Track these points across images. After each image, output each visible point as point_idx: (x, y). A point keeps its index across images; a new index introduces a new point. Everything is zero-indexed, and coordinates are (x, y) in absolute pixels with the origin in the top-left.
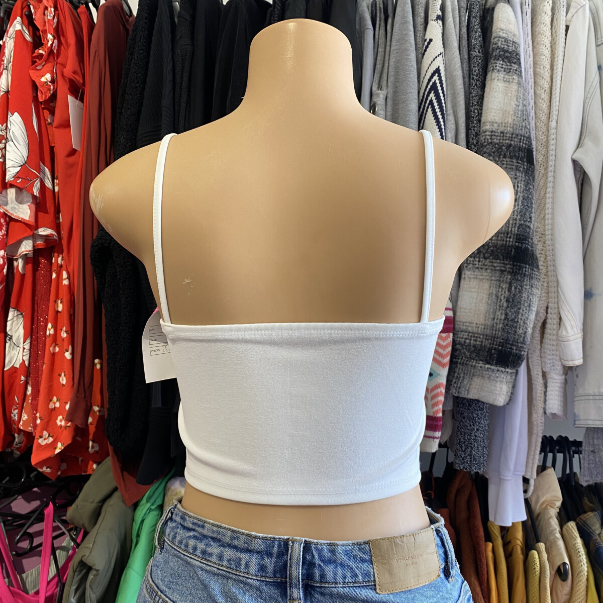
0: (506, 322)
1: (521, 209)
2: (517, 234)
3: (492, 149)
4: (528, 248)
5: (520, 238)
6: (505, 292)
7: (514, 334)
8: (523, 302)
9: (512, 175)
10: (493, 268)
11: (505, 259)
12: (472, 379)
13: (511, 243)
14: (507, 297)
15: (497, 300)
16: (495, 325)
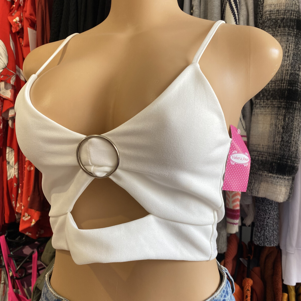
0: (282, 143)
1: (292, 62)
2: (289, 80)
3: (271, 23)
4: (297, 89)
5: (292, 83)
6: (281, 122)
7: (289, 152)
8: (294, 129)
9: (285, 39)
10: (273, 106)
11: (281, 99)
12: (260, 184)
13: (285, 87)
14: (283, 126)
15: (276, 128)
16: (275, 146)
